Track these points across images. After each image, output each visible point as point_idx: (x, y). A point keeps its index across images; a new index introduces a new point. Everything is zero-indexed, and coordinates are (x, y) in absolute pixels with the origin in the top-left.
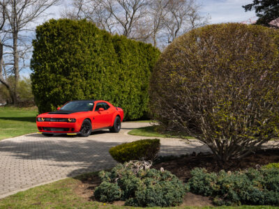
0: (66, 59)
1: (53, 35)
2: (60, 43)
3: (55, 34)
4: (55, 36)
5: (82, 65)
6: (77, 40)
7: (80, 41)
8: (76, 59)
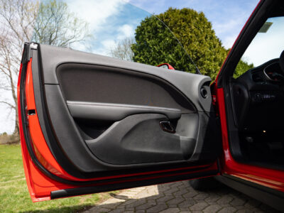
0: (177, 54)
1: (156, 28)
2: (166, 36)
3: (159, 26)
4: (159, 28)
5: (201, 60)
6: (190, 27)
7: (193, 27)
8: (192, 51)
